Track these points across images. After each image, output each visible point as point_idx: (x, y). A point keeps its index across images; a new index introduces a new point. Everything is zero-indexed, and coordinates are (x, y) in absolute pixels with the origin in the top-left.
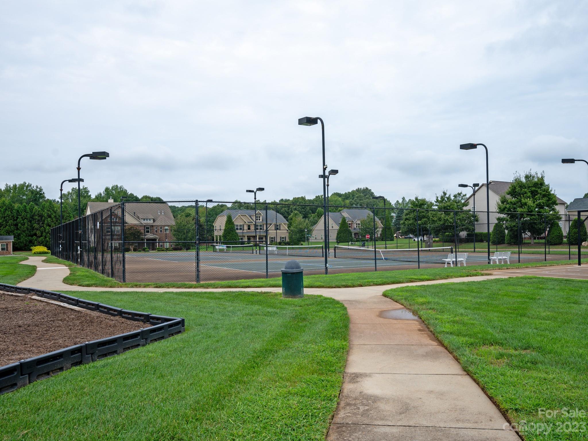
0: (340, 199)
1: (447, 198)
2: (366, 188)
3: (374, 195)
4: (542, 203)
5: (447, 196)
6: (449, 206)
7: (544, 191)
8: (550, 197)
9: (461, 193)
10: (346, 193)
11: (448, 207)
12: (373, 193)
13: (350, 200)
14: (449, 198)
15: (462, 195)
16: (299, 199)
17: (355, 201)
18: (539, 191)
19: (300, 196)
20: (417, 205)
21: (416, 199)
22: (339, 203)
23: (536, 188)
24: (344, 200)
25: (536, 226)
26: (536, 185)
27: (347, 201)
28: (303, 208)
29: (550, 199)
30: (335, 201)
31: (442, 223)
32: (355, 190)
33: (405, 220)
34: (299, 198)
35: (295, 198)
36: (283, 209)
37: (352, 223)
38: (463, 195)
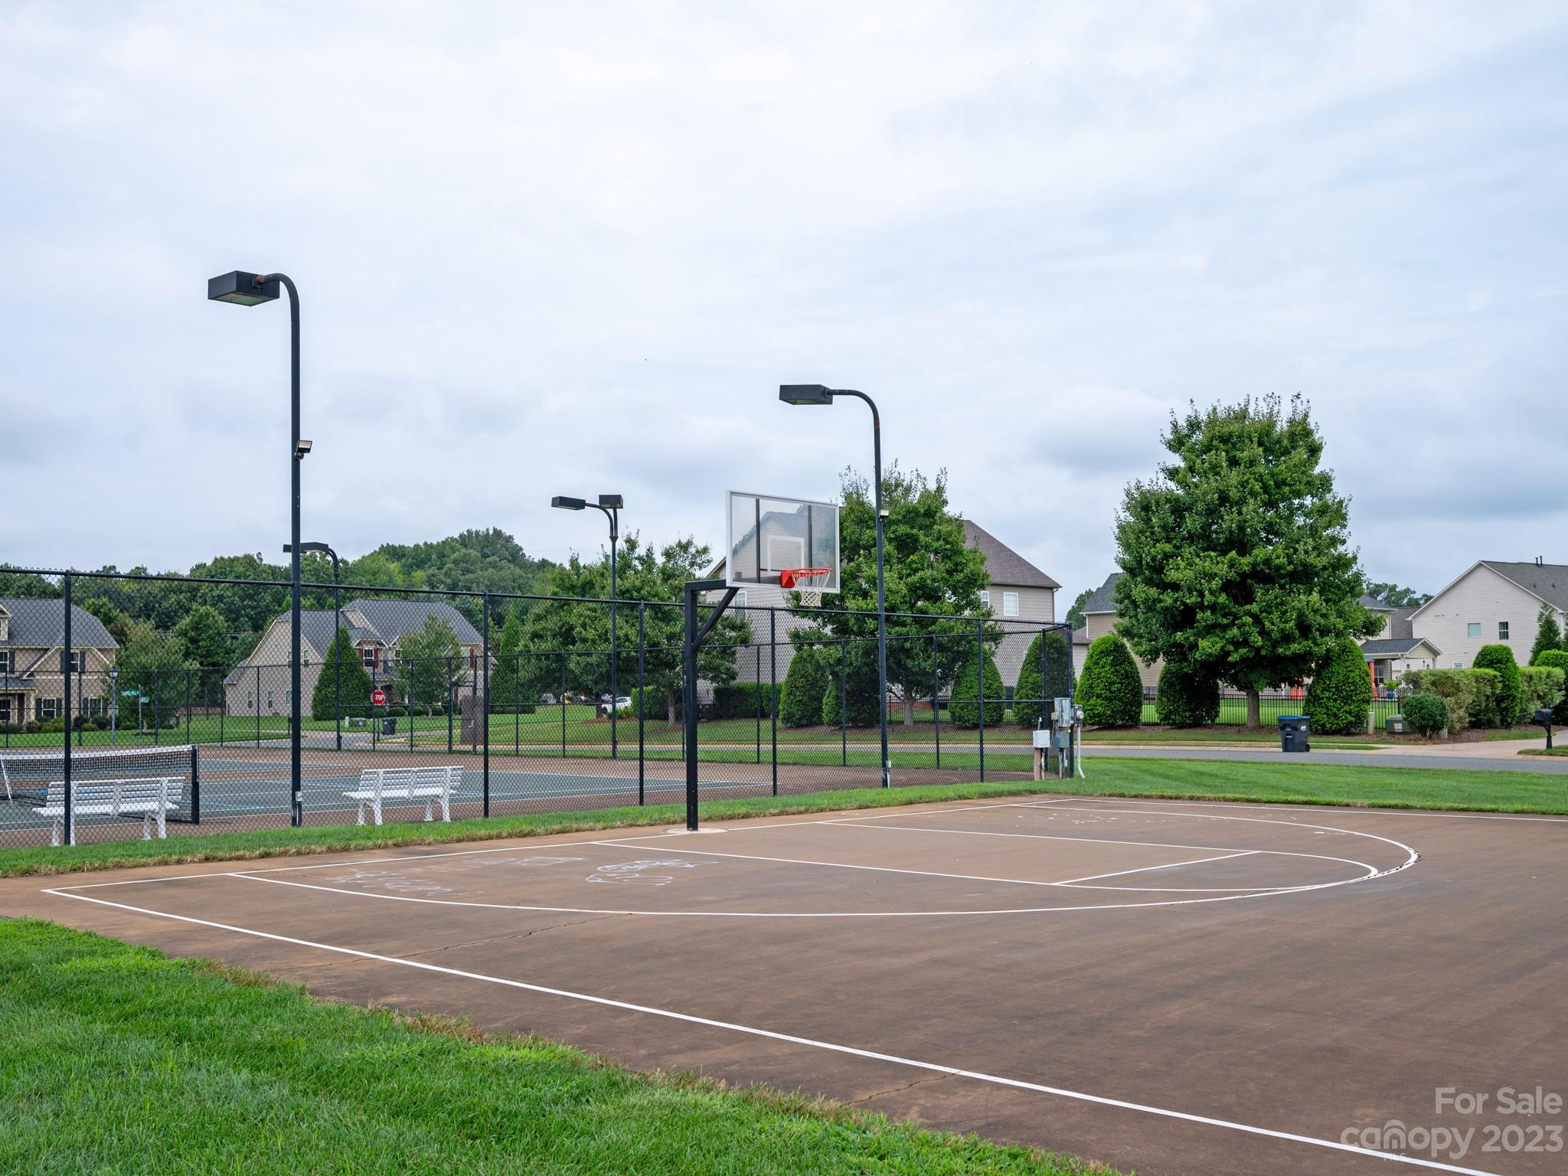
0: (394, 567)
1: (639, 558)
2: (495, 530)
3: (524, 555)
4: (929, 581)
5: (641, 551)
6: (638, 590)
7: (938, 539)
8: (959, 559)
9: (689, 543)
10: (417, 546)
11: (635, 594)
12: (521, 549)
13: (430, 571)
14: (648, 561)
15: (692, 550)
16: (236, 563)
17: (446, 574)
18: (922, 538)
19: (240, 554)
20: (572, 588)
21: (574, 562)
22: (385, 578)
23: (912, 528)
24: (408, 570)
25: (910, 663)
26: (911, 516)
27: (419, 575)
28: (251, 597)
29: (960, 568)
30: (374, 574)
31: (609, 648)
32: (456, 536)
33: (532, 640)
34: (236, 559)
35: (222, 558)
36: (173, 598)
37: (376, 650)
38: (697, 552)
